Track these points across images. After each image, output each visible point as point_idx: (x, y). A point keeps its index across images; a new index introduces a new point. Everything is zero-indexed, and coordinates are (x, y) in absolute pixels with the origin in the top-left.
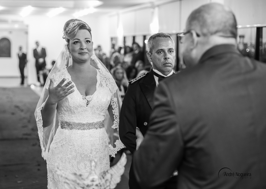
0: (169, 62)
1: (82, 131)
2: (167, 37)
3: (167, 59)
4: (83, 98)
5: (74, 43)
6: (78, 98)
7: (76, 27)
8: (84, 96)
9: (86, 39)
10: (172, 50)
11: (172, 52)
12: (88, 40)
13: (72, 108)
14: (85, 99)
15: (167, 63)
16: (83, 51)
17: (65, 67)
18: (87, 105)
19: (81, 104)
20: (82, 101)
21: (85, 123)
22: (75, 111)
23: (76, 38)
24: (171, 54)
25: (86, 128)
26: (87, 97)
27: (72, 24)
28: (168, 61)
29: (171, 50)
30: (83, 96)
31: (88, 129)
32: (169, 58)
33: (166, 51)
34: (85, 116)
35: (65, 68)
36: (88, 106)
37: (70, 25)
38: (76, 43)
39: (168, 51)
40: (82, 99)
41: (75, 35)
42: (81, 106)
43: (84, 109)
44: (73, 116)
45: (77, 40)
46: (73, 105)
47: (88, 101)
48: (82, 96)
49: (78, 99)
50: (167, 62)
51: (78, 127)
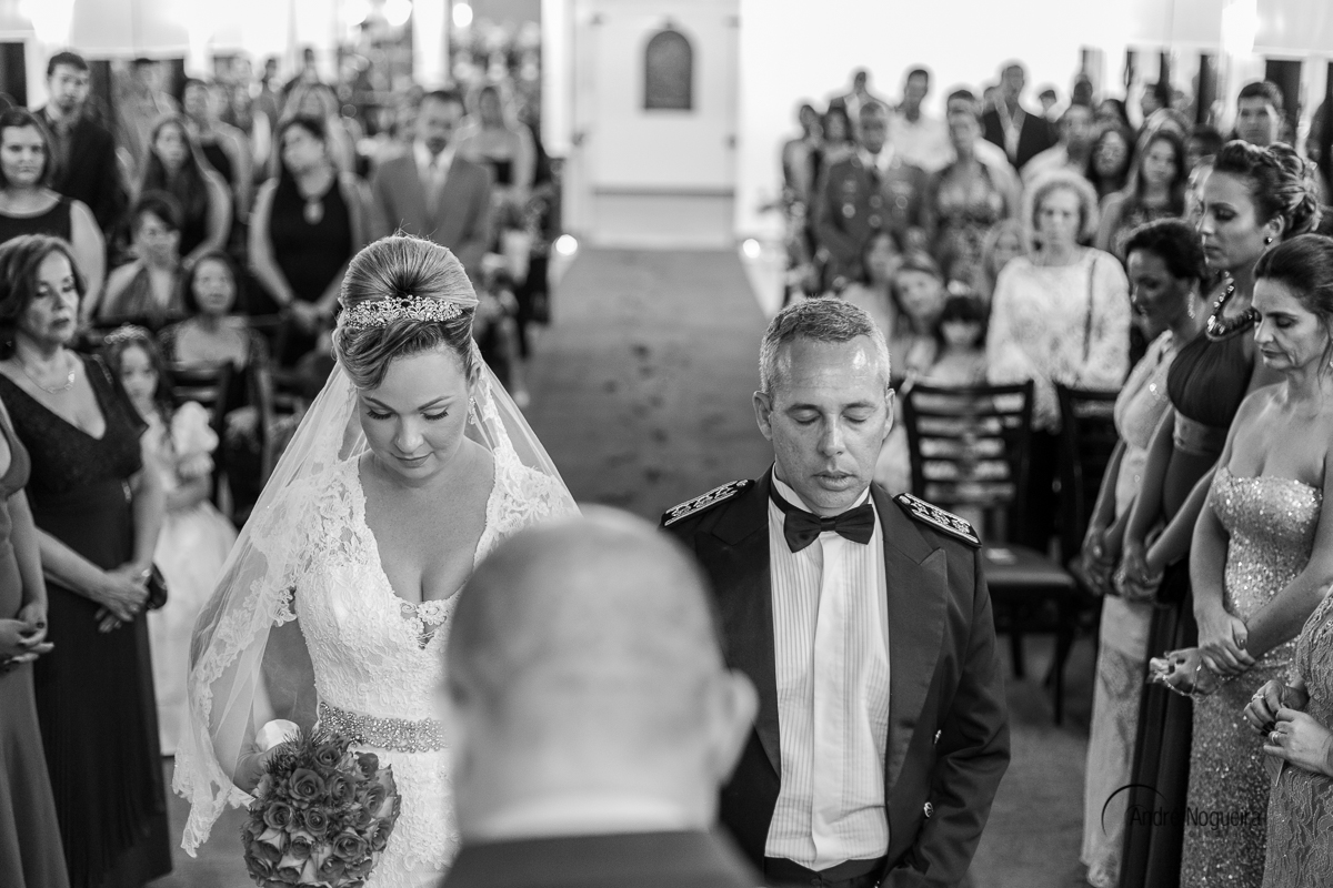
0: (839, 468)
1: (402, 754)
3: (832, 457)
4: (403, 614)
6: (381, 613)
8: (410, 604)
13: (356, 655)
14: (413, 619)
18: (427, 641)
19: (394, 639)
20: (398, 628)
21: (416, 721)
22: (371, 667)
25: (422, 743)
26: (423, 608)
30: (404, 604)
31: (431, 750)
32: (839, 453)
33: (832, 415)
34: (414, 688)
36: (427, 646)
40: (396, 618)
42: (396, 649)
43: (411, 659)
44: (364, 686)
46: (357, 641)
47: (425, 624)
48: (400, 600)
49: (378, 617)
51: (384, 740)
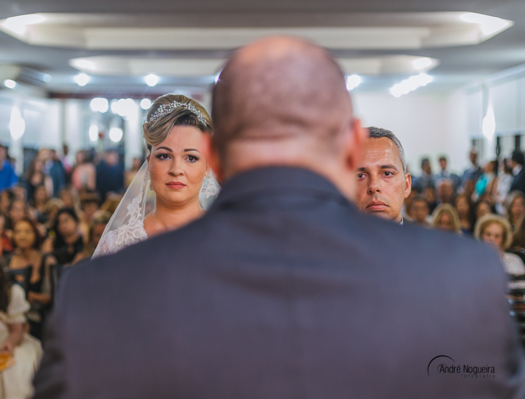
0: (379, 199)
2: (378, 137)
3: (374, 193)
5: (159, 156)
7: (169, 119)
9: (186, 150)
10: (391, 170)
11: (390, 175)
12: (193, 154)
15: (374, 204)
16: (175, 180)
17: (137, 210)
23: (163, 144)
24: (387, 179)
27: (164, 107)
28: (376, 199)
29: (387, 170)
32: (378, 191)
33: (375, 173)
35: (137, 212)
37: (159, 109)
38: (162, 157)
39: (379, 173)
41: (163, 138)
45: (164, 151)
50: (374, 200)
